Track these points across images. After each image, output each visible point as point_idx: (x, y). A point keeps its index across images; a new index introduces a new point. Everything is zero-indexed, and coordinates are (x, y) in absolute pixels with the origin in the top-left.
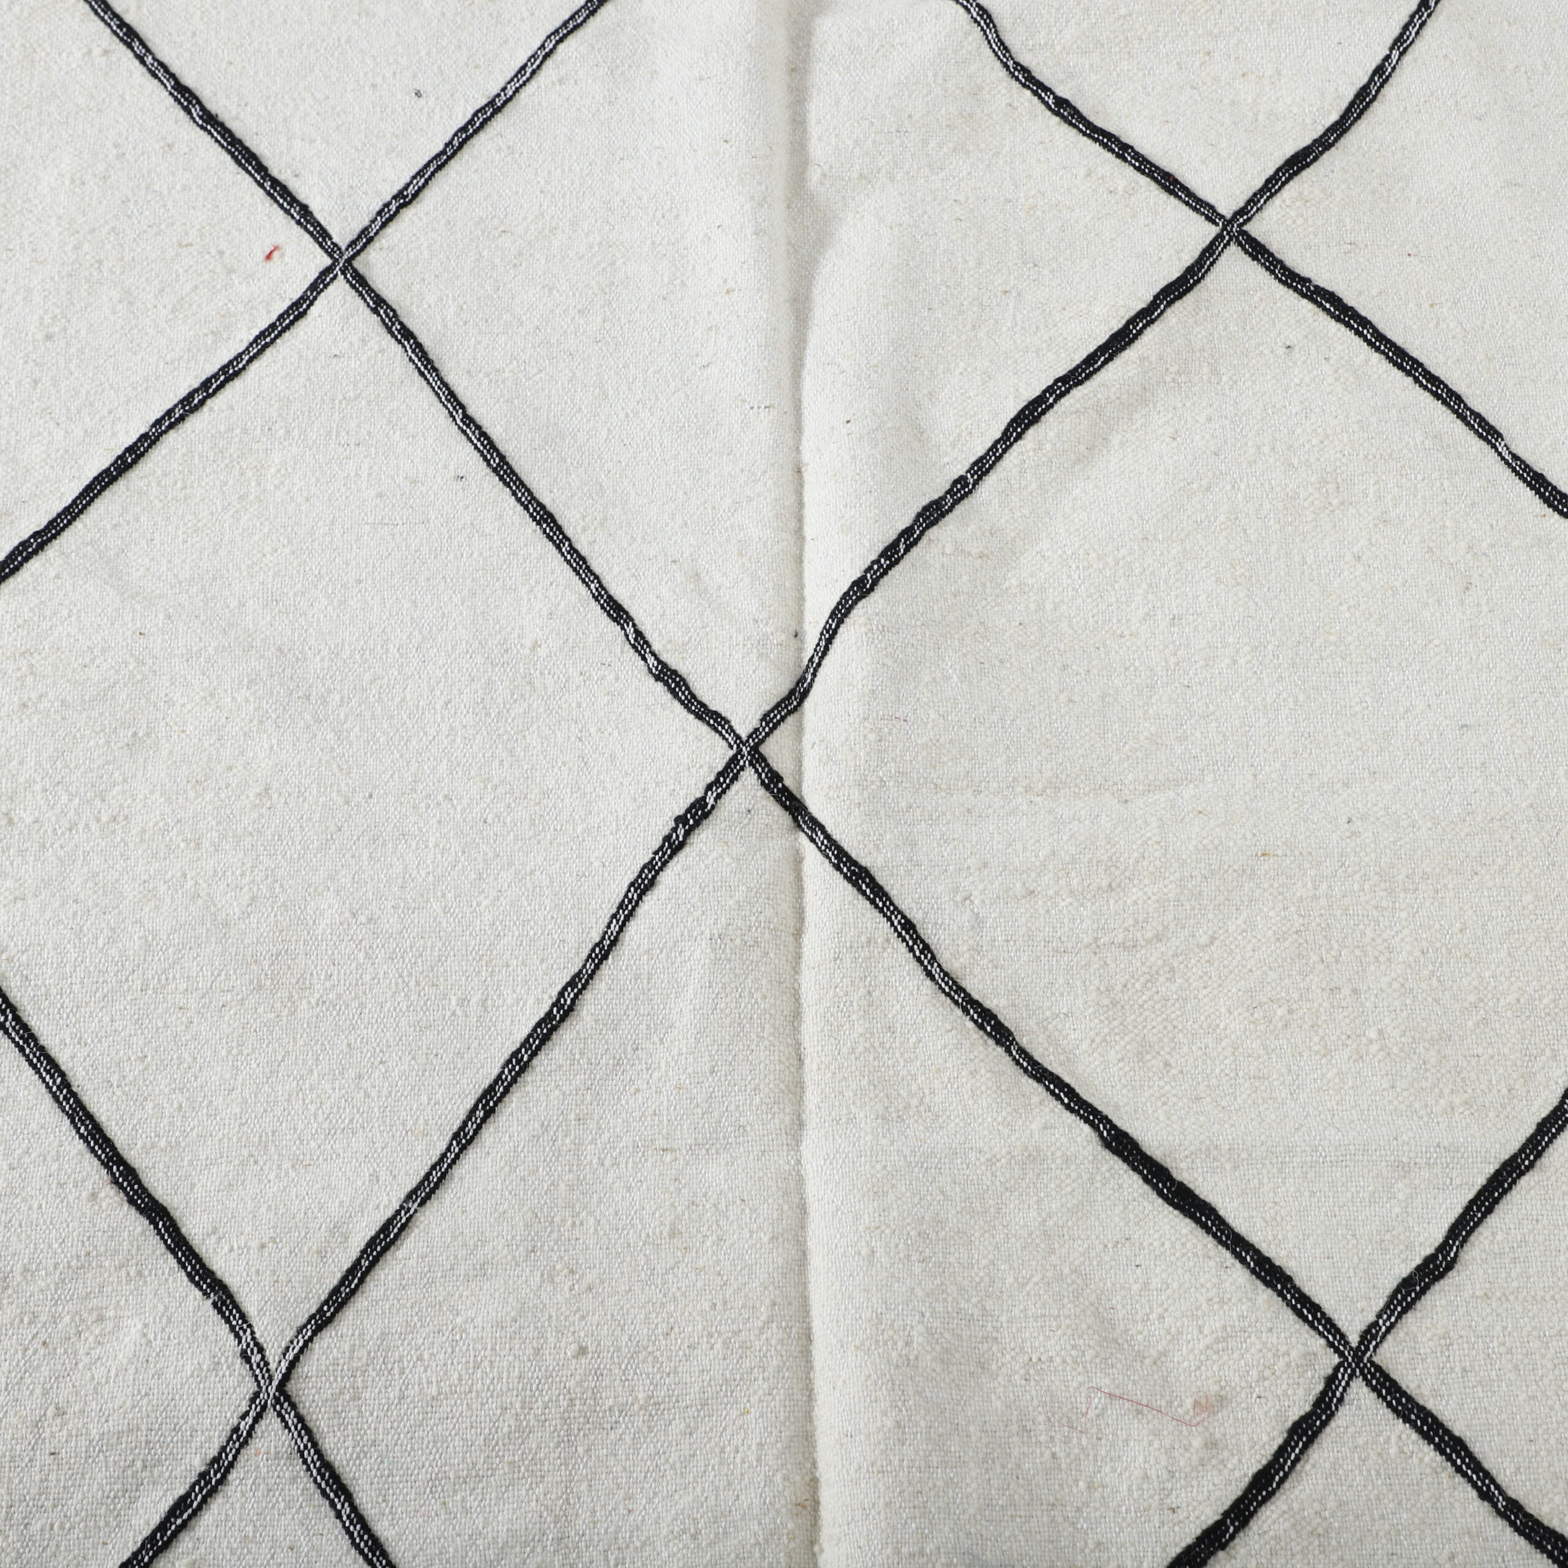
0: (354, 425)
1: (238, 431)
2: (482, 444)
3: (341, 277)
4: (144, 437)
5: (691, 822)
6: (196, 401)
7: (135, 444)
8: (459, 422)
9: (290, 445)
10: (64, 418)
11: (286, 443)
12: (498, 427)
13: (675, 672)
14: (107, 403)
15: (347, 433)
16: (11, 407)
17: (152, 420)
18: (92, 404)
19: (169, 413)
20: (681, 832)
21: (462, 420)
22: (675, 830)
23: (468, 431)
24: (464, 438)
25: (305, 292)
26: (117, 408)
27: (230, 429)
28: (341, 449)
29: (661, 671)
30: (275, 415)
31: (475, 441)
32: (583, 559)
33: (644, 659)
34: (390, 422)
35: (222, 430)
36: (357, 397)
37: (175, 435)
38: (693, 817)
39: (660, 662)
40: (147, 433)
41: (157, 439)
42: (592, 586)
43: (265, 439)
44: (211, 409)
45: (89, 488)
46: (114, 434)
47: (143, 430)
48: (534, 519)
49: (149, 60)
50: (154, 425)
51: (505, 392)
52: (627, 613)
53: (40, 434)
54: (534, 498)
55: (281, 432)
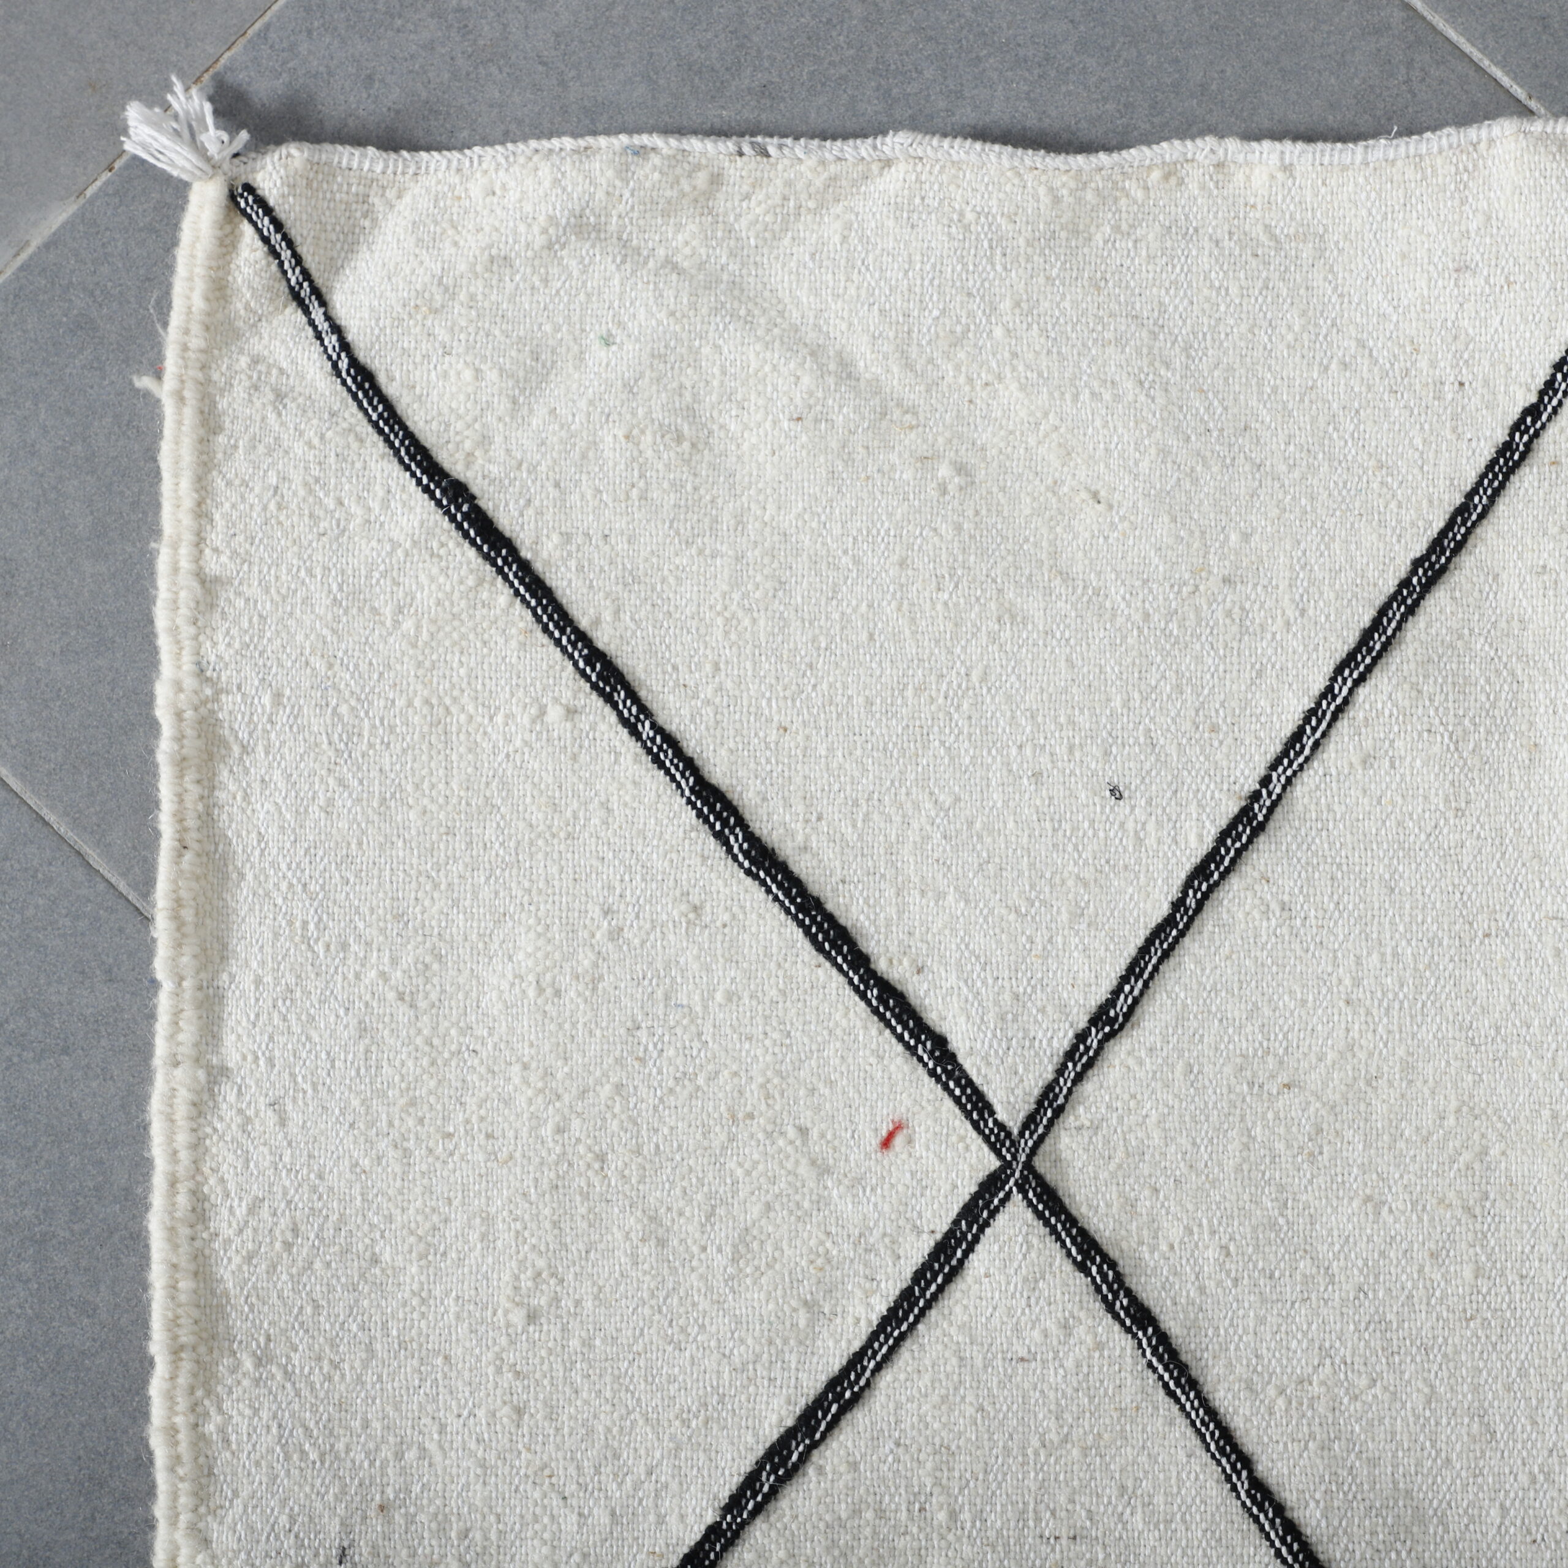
0: (1062, 1499)
1: (869, 1515)
3: (1017, 1197)
4: (713, 1532)
6: (795, 1457)
7: (700, 1544)
8: (1243, 1495)
9: (959, 1539)
10: (574, 1487)
11: (951, 1537)
12: (1312, 1504)
14: (642, 1452)
15: (1053, 1513)
16: (483, 1464)
17: (724, 1495)
18: (617, 1456)
19: (751, 1481)
21: (1248, 1492)
23: (1262, 1517)
24: (1254, 1527)
25: (956, 1222)
26: (659, 1464)
27: (856, 1512)
28: (1044, 1549)
30: (929, 1482)
31: (1277, 1544)
34: (1123, 1488)
35: (844, 1516)
36: (1065, 1440)
37: (764, 1526)
40: (718, 1524)
41: (736, 1535)
43: (915, 1530)
44: (821, 1471)
46: (661, 1520)
47: (710, 1517)
49: (646, 730)
50: (727, 1509)
51: (1316, 1429)
53: (536, 1519)
55: (942, 1516)
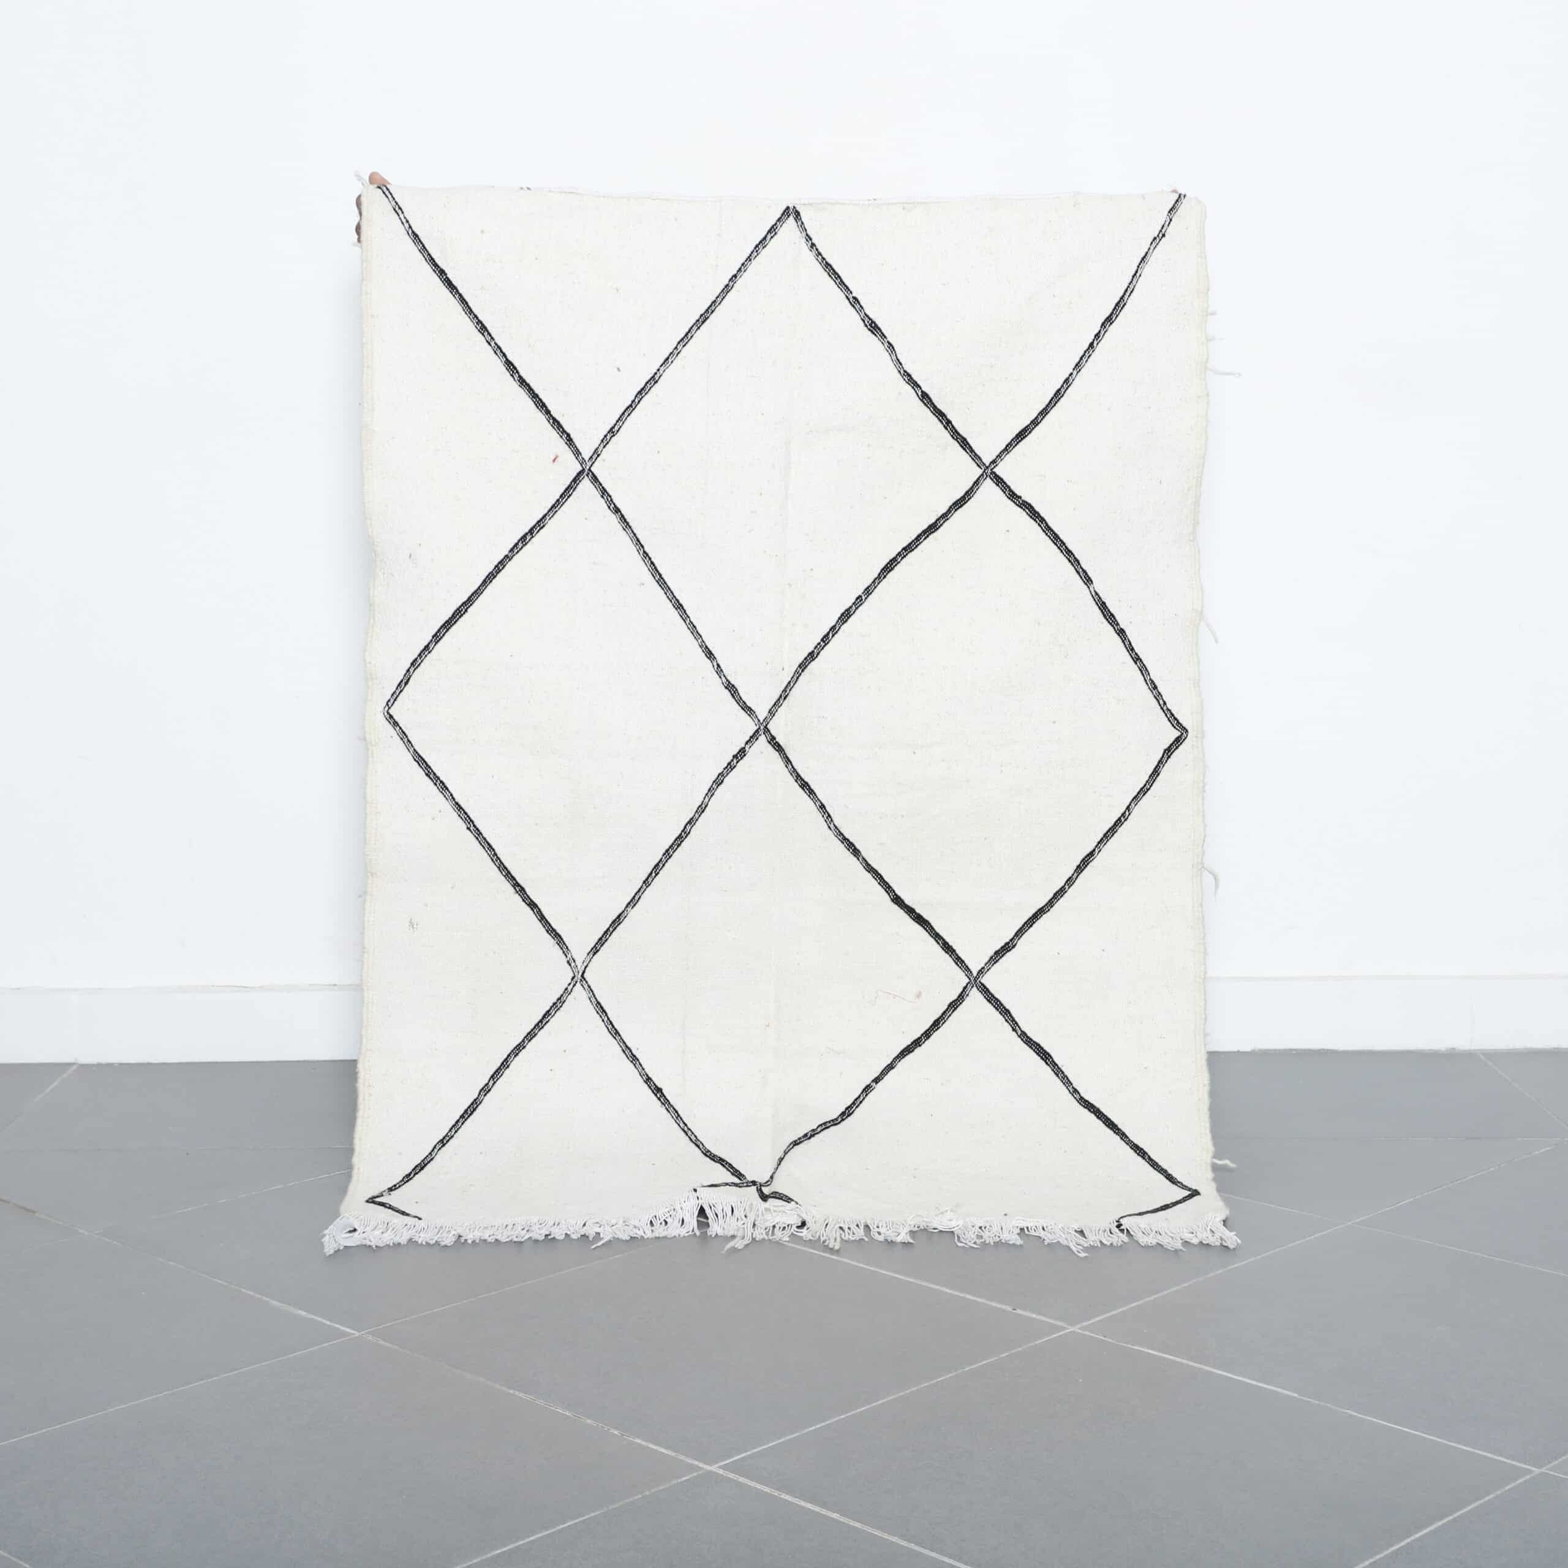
2: (652, 568)
3: (586, 477)
4: (506, 556)
5: (740, 758)
6: (527, 540)
7: (502, 560)
8: (641, 555)
12: (658, 558)
13: (733, 686)
17: (508, 547)
19: (516, 545)
20: (735, 761)
22: (732, 760)
23: (645, 559)
24: (643, 563)
25: (571, 483)
29: (728, 685)
31: (648, 566)
32: (695, 627)
33: (720, 677)
37: (519, 556)
38: (740, 756)
39: (727, 680)
41: (512, 558)
42: (699, 641)
44: (534, 543)
45: (484, 582)
47: (505, 553)
48: (674, 607)
49: (493, 344)
50: (510, 551)
52: (713, 655)
54: (674, 596)
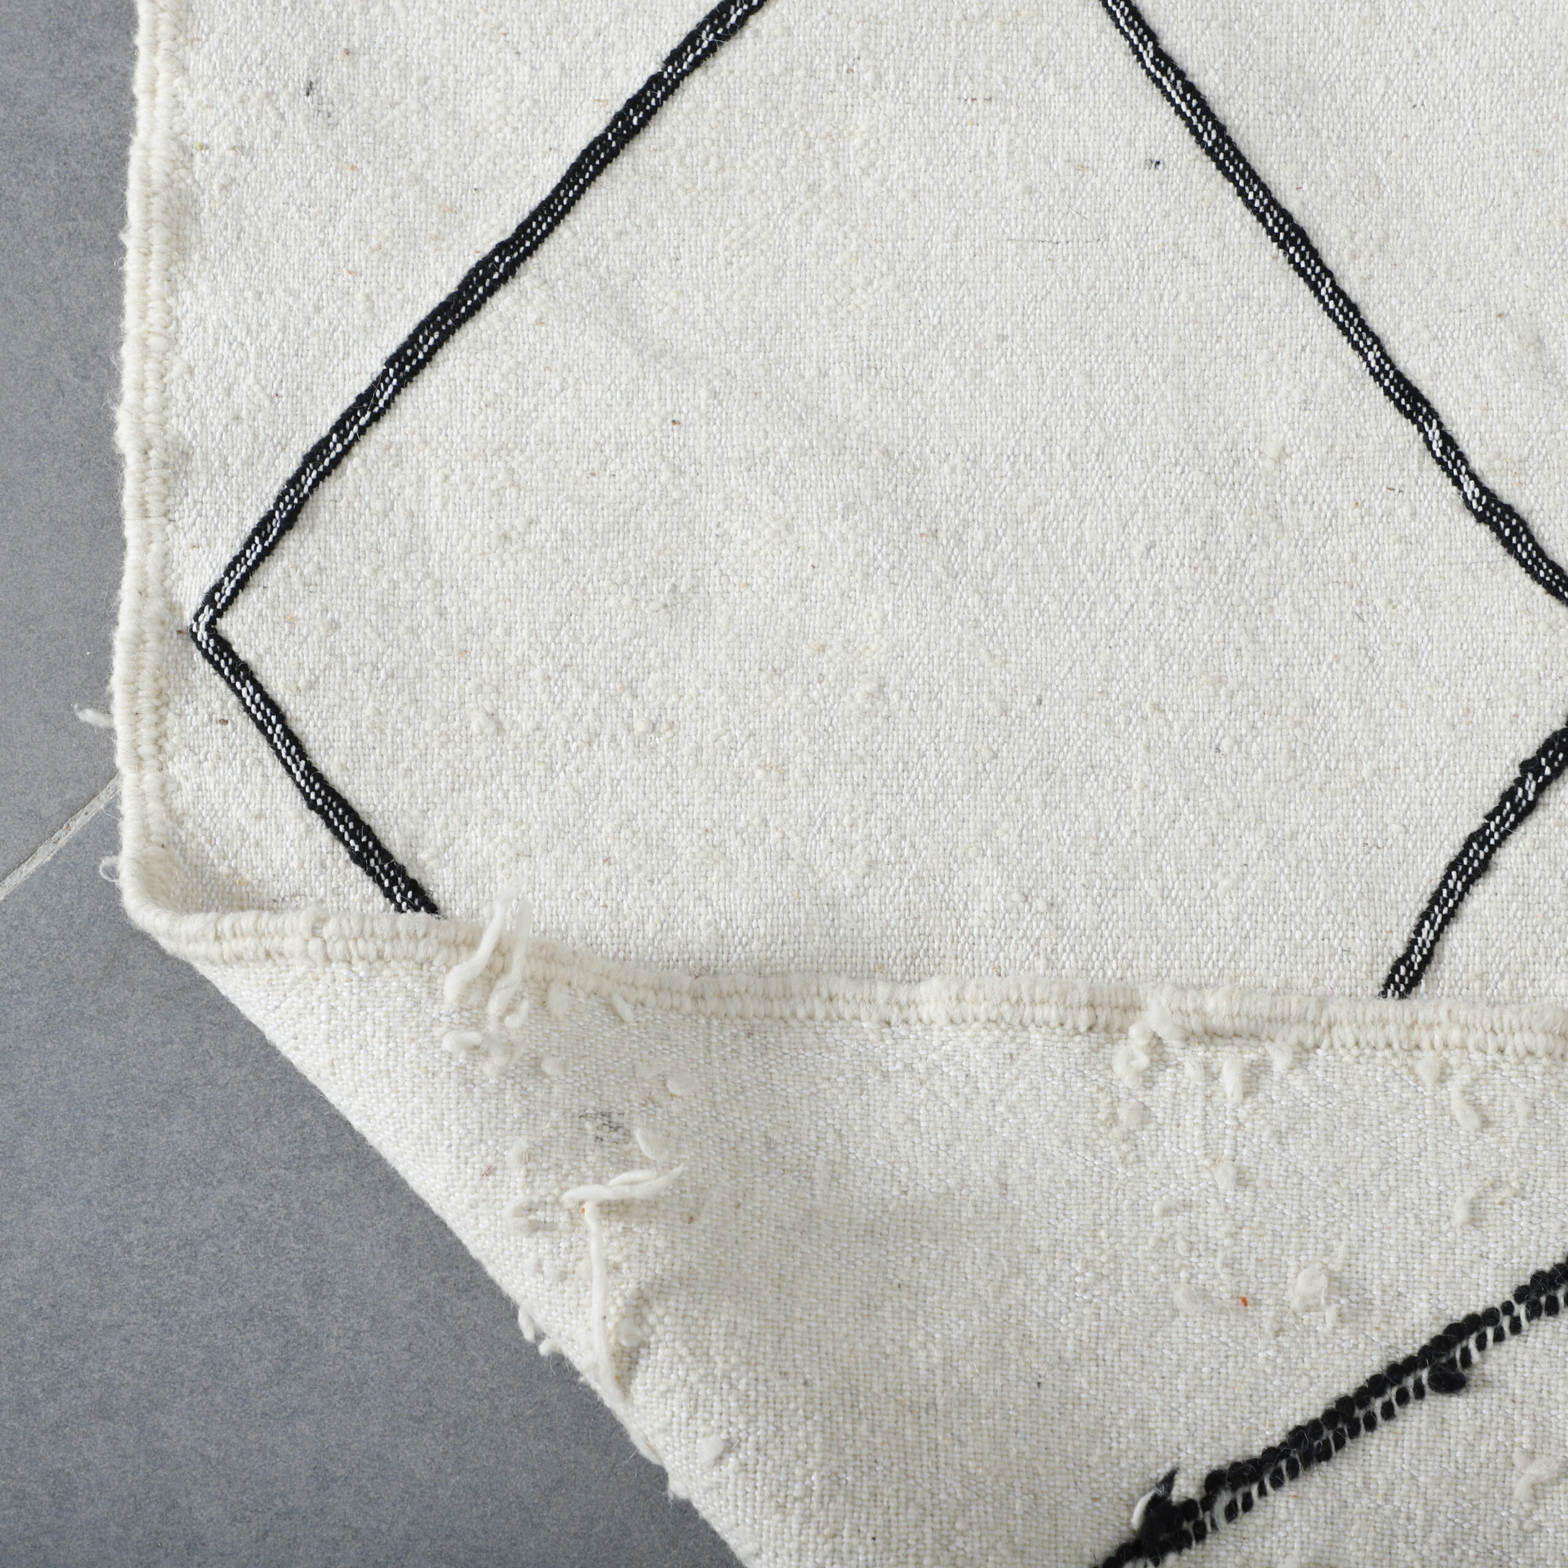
2: (1189, 106)
5: (1548, 771)
13: (1508, 509)
20: (1531, 786)
22: (1520, 782)
29: (1486, 507)
32: (1353, 307)
33: (1457, 483)
38: (1550, 763)
39: (1484, 490)
42: (1371, 355)
45: (576, 170)
48: (1275, 238)
52: (1426, 403)
54: (1273, 202)
